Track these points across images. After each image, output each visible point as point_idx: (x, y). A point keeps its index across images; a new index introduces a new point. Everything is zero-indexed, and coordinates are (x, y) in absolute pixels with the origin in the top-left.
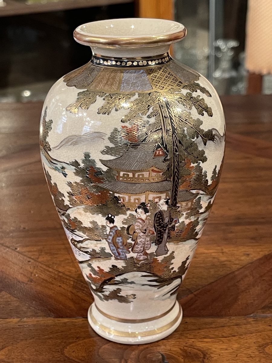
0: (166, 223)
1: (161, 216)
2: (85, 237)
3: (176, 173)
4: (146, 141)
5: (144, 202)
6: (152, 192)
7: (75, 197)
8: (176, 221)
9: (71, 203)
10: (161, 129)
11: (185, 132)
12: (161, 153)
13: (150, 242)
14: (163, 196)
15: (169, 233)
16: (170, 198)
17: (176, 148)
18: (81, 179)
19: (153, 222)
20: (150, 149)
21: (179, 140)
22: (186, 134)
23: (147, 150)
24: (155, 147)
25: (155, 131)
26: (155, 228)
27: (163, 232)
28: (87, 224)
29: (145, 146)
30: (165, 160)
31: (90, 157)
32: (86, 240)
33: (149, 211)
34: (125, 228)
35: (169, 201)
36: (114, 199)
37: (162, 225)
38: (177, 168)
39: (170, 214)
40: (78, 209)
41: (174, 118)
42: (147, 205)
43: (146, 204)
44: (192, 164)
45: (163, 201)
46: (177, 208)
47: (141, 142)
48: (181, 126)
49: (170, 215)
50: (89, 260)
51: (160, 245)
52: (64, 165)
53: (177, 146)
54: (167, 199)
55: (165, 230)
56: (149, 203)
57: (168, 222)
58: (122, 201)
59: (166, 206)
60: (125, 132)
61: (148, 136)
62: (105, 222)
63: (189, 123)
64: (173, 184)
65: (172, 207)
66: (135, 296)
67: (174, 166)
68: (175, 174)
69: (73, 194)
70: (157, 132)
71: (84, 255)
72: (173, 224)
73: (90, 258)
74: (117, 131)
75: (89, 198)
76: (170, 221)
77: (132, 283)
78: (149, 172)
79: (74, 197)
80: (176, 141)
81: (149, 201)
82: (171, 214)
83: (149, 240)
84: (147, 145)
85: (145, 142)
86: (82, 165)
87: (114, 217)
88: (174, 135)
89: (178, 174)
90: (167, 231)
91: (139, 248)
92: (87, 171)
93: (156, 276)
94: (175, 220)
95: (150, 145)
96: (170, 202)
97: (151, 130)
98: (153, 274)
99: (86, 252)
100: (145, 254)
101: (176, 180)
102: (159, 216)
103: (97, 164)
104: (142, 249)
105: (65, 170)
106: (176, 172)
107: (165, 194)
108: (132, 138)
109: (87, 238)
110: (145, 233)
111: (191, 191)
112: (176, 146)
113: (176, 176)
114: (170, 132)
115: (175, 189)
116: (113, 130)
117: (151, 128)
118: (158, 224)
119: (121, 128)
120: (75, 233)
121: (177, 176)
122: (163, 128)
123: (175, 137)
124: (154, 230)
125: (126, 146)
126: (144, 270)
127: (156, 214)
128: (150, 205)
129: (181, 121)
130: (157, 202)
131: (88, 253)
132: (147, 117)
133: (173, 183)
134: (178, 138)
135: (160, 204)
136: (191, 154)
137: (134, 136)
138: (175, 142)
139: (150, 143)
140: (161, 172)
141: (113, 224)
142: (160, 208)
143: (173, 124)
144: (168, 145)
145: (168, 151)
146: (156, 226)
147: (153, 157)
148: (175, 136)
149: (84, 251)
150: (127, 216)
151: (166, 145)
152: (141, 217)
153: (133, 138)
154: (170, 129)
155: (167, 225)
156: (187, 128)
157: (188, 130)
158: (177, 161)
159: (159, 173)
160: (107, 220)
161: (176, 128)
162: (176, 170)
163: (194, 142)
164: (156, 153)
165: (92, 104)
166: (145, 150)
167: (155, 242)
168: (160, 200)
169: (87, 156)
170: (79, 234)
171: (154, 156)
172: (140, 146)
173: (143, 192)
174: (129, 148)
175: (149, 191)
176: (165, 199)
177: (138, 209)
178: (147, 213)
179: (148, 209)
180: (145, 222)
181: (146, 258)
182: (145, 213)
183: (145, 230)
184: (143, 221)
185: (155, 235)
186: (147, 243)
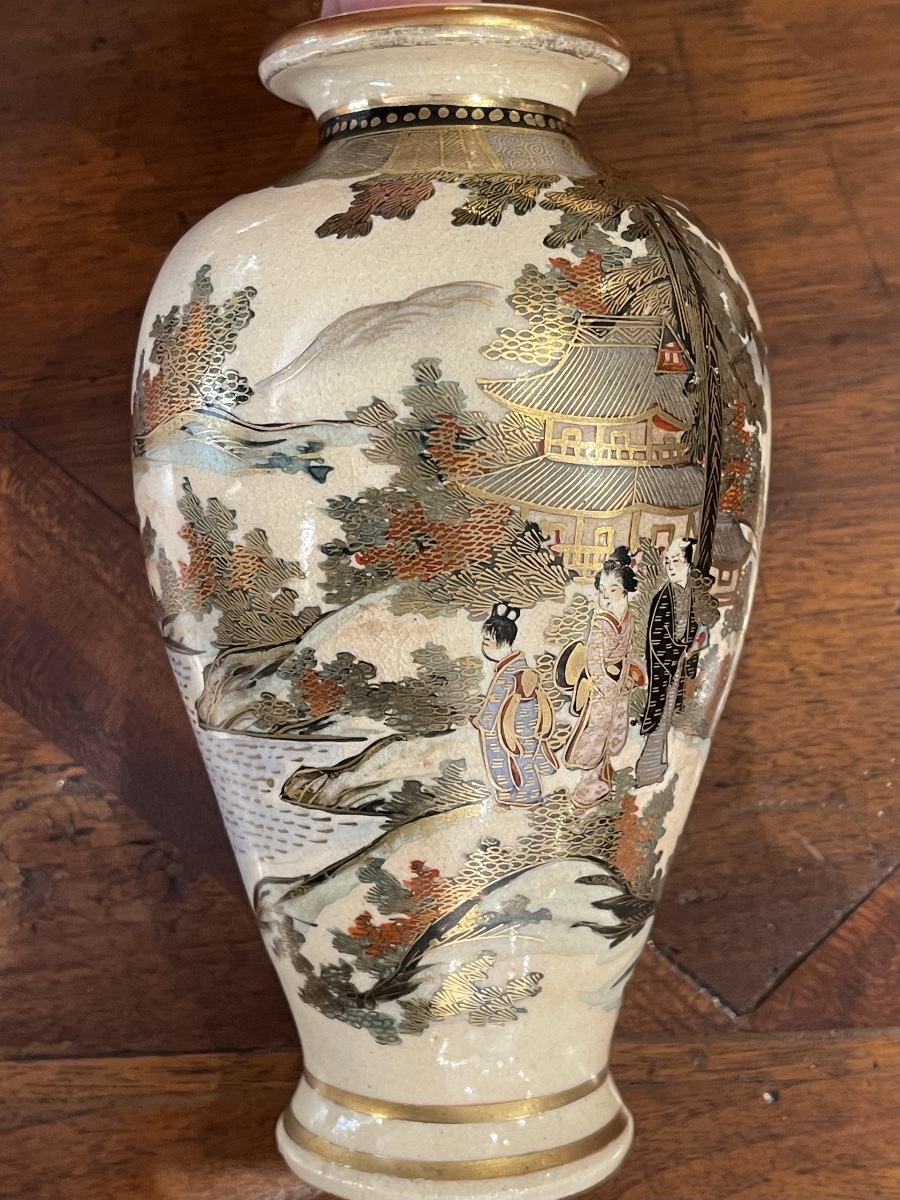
0: (679, 642)
1: (669, 608)
2: (376, 732)
3: (716, 444)
4: (632, 312)
5: (626, 544)
6: (653, 504)
7: (357, 557)
8: (702, 638)
9: (335, 592)
10: (668, 278)
11: (724, 306)
12: (676, 360)
13: (629, 716)
14: (680, 523)
15: (681, 686)
17: (711, 353)
18: (395, 469)
19: (646, 634)
20: (646, 339)
21: (716, 327)
23: (637, 343)
24: (659, 337)
25: (653, 283)
26: (648, 658)
27: (668, 677)
28: (394, 665)
29: (631, 327)
30: (688, 388)
31: (437, 374)
32: (384, 745)
33: (636, 582)
34: (554, 657)
35: (694, 546)
36: (522, 536)
37: (669, 646)
38: (716, 425)
39: (692, 603)
40: (364, 607)
41: (692, 257)
42: (633, 556)
43: (629, 554)
44: (746, 421)
45: (677, 547)
46: (708, 585)
47: (619, 314)
49: (692, 609)
50: (377, 841)
51: (652, 735)
52: (319, 433)
53: (713, 345)
54: (689, 539)
55: (674, 671)
56: (639, 550)
57: (685, 635)
58: (553, 541)
59: (686, 568)
60: (564, 279)
61: (635, 296)
62: (481, 638)
63: (727, 283)
64: (707, 484)
66: (541, 983)
67: (710, 417)
68: (713, 447)
69: (351, 546)
70: (660, 286)
71: (355, 824)
72: (695, 646)
73: (384, 832)
74: (535, 273)
75: (424, 544)
76: (690, 634)
77: (543, 915)
78: (644, 424)
79: (353, 557)
80: (708, 326)
81: (641, 540)
82: (694, 606)
83: (625, 708)
84: (635, 327)
85: (629, 314)
86: (404, 413)
87: (518, 616)
88: (702, 308)
89: (718, 446)
90: (678, 675)
91: (589, 746)
92: (426, 434)
93: (620, 881)
94: (702, 630)
95: (646, 328)
97: (642, 277)
98: (612, 870)
99: (367, 809)
100: (606, 777)
101: (715, 469)
102: (662, 606)
103: (465, 398)
104: (599, 749)
105: (324, 454)
106: (715, 438)
107: (685, 518)
108: (588, 297)
109: (390, 731)
110: (616, 678)
111: (741, 525)
112: (711, 345)
113: (714, 452)
114: (691, 293)
115: (711, 503)
116: (523, 271)
117: (640, 272)
118: (658, 642)
119: (547, 266)
120: (326, 732)
121: (716, 453)
122: (672, 275)
123: (705, 316)
124: (644, 668)
125: (571, 324)
126: (592, 849)
127: (656, 599)
128: (644, 559)
130: (662, 549)
131: (379, 809)
132: (622, 237)
133: (708, 477)
134: (713, 319)
135: (670, 559)
136: (744, 386)
137: (593, 293)
138: (709, 331)
139: (644, 320)
140: (677, 430)
141: (511, 644)
142: (670, 573)
143: (694, 273)
144: (691, 336)
145: (693, 357)
146: (652, 648)
147: (655, 371)
148: (705, 311)
149: (355, 806)
150: (564, 606)
151: (688, 335)
152: (608, 609)
153: (594, 300)
154: (690, 284)
155: (681, 651)
156: (727, 296)
157: (729, 303)
158: (716, 398)
159: (673, 433)
160: (490, 629)
161: (703, 286)
162: (714, 431)
163: (745, 347)
164: (663, 356)
165: (423, 202)
166: (630, 342)
167: (642, 720)
168: (670, 540)
169: (427, 372)
170: (344, 731)
171: (659, 369)
172: (615, 328)
173: (625, 503)
174: (580, 332)
175: (643, 501)
176: (684, 540)
177: (603, 575)
178: (629, 593)
179: (635, 575)
180: (620, 630)
181: (608, 790)
182: (625, 593)
183: (619, 665)
184: (616, 623)
185: (646, 688)
186: (617, 722)
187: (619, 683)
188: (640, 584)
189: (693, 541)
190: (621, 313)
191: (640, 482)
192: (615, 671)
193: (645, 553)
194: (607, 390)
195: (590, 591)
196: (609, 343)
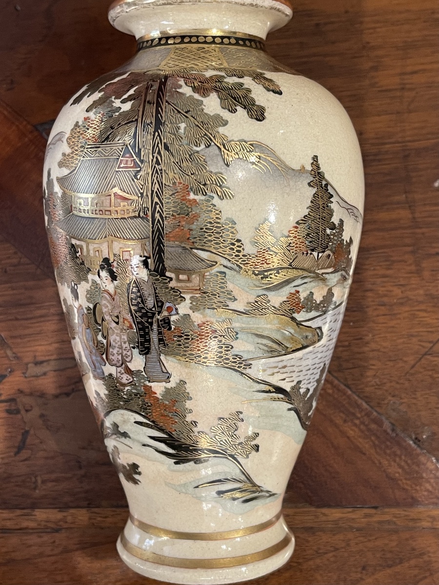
0: (151, 309)
1: (139, 291)
3: (158, 207)
4: (109, 140)
5: (108, 257)
6: (118, 237)
8: (169, 309)
10: (137, 120)
11: (180, 131)
12: (130, 163)
13: (129, 344)
14: (137, 248)
15: (159, 333)
16: (150, 255)
17: (157, 158)
19: (128, 303)
20: (113, 153)
21: (164, 143)
22: (183, 136)
23: (108, 156)
24: (121, 152)
25: (125, 124)
26: (132, 315)
27: (148, 327)
29: (107, 148)
31: (50, 175)
33: (116, 276)
34: (91, 309)
35: (149, 260)
36: (71, 250)
37: (143, 311)
38: (157, 196)
39: (155, 290)
41: (164, 106)
42: (112, 263)
43: (110, 262)
44: (192, 194)
45: (137, 260)
46: (167, 281)
48: (174, 120)
49: (156, 293)
51: (148, 356)
54: (144, 256)
55: (151, 324)
56: (114, 260)
57: (154, 306)
58: (80, 253)
59: (145, 271)
60: (85, 127)
61: (113, 132)
63: (194, 118)
64: (153, 228)
65: (157, 276)
66: (139, 469)
67: (152, 191)
68: (155, 208)
70: (129, 125)
72: (165, 313)
76: (158, 306)
77: (125, 434)
78: (110, 197)
80: (158, 143)
81: (115, 255)
82: (157, 291)
83: (126, 340)
84: (109, 148)
85: (107, 141)
87: (77, 288)
88: (157, 134)
89: (160, 207)
90: (155, 327)
91: (115, 354)
92: (49, 202)
93: (161, 430)
94: (167, 305)
95: (114, 148)
96: (151, 262)
97: (120, 121)
98: (153, 422)
100: (128, 372)
101: (158, 219)
102: (135, 290)
103: (54, 186)
104: (121, 360)
106: (157, 203)
107: (140, 245)
110: (117, 323)
111: (195, 251)
112: (158, 153)
113: (157, 210)
114: (150, 128)
115: (158, 238)
116: (74, 125)
117: (121, 119)
118: (136, 308)
119: (82, 121)
121: (159, 211)
122: (140, 120)
123: (158, 137)
124: (131, 320)
125: (82, 149)
126: (136, 408)
127: (129, 285)
128: (118, 265)
129: (176, 112)
130: (127, 260)
132: (121, 102)
133: (153, 224)
134: (164, 139)
135: (133, 266)
136: (190, 174)
138: (158, 146)
139: (115, 144)
140: (129, 200)
141: (78, 301)
142: (135, 273)
143: (159, 115)
144: (142, 150)
145: (142, 161)
146: (133, 311)
147: (116, 170)
148: (159, 135)
150: (90, 285)
151: (140, 150)
152: (106, 288)
153: (93, 136)
154: (151, 123)
155: (154, 314)
156: (187, 125)
157: (187, 128)
158: (158, 181)
159: (126, 201)
160: (72, 293)
161: (163, 122)
162: (156, 200)
163: (198, 152)
164: (122, 162)
166: (105, 156)
167: (138, 346)
168: (132, 257)
171: (118, 168)
172: (99, 149)
173: (104, 237)
174: (85, 153)
175: (112, 236)
176: (141, 256)
177: (101, 271)
178: (114, 281)
179: (115, 273)
180: (114, 299)
181: (131, 380)
182: (112, 281)
183: (117, 317)
184: (112, 296)
185: (135, 330)
186: (124, 346)
187: (120, 326)
188: (118, 277)
189: (147, 258)
190: (103, 142)
191: (109, 226)
192: (116, 320)
193: (118, 262)
194: (93, 179)
195: (96, 278)
196: (96, 157)
